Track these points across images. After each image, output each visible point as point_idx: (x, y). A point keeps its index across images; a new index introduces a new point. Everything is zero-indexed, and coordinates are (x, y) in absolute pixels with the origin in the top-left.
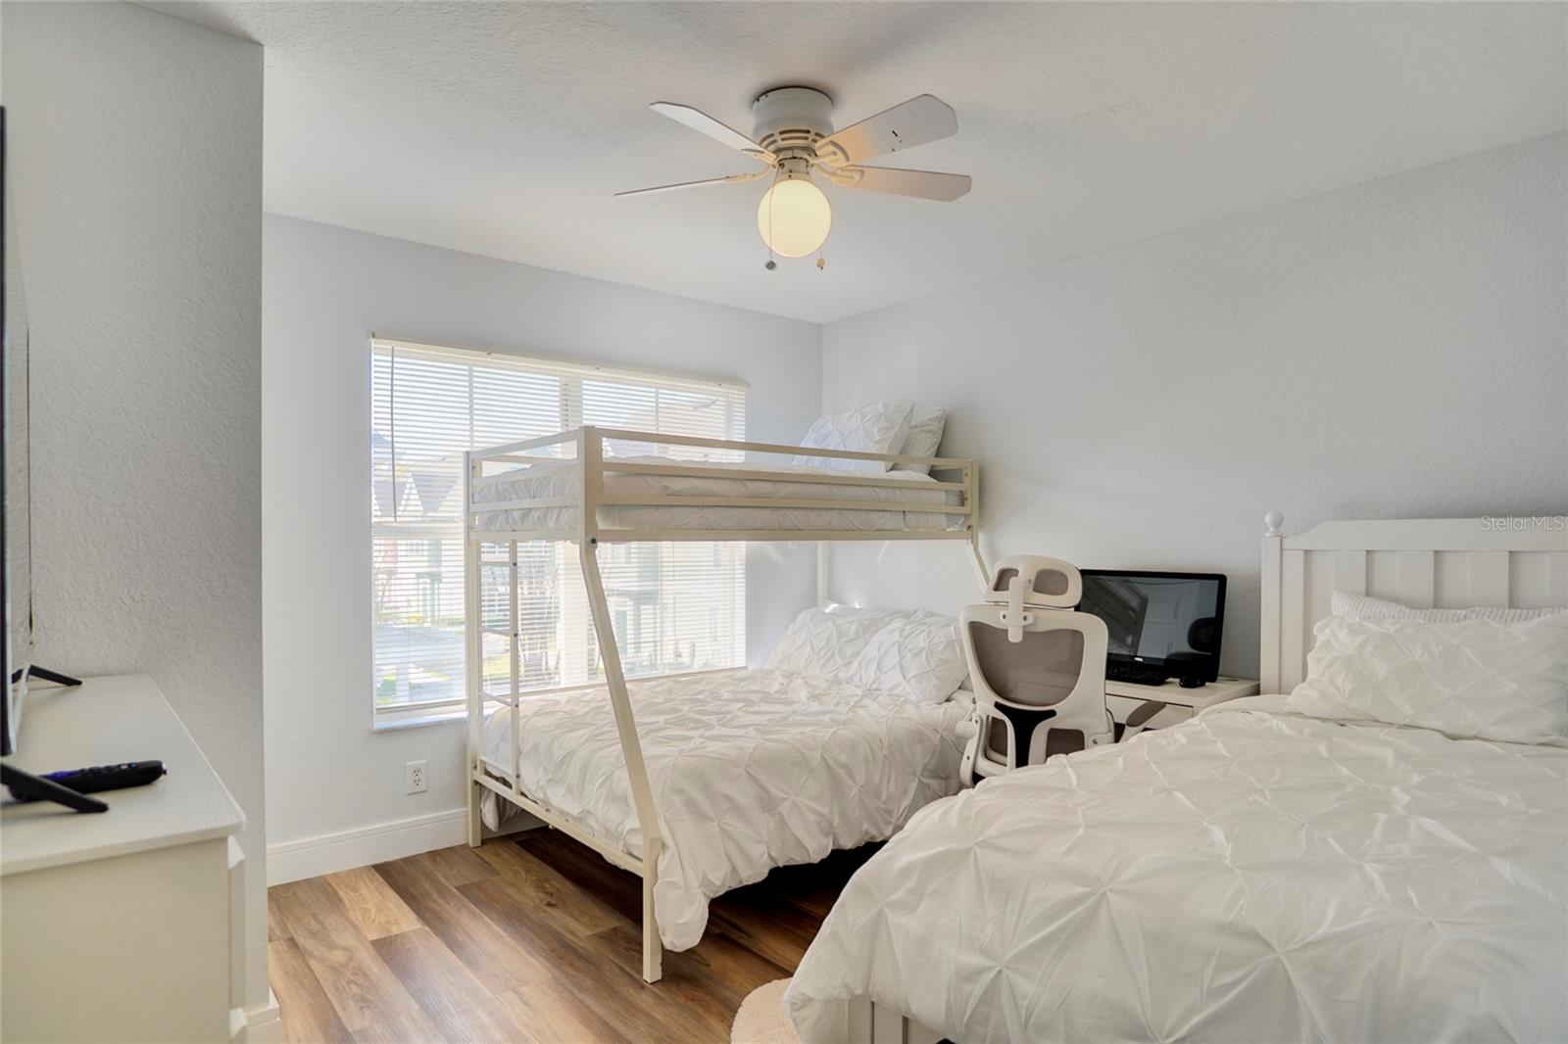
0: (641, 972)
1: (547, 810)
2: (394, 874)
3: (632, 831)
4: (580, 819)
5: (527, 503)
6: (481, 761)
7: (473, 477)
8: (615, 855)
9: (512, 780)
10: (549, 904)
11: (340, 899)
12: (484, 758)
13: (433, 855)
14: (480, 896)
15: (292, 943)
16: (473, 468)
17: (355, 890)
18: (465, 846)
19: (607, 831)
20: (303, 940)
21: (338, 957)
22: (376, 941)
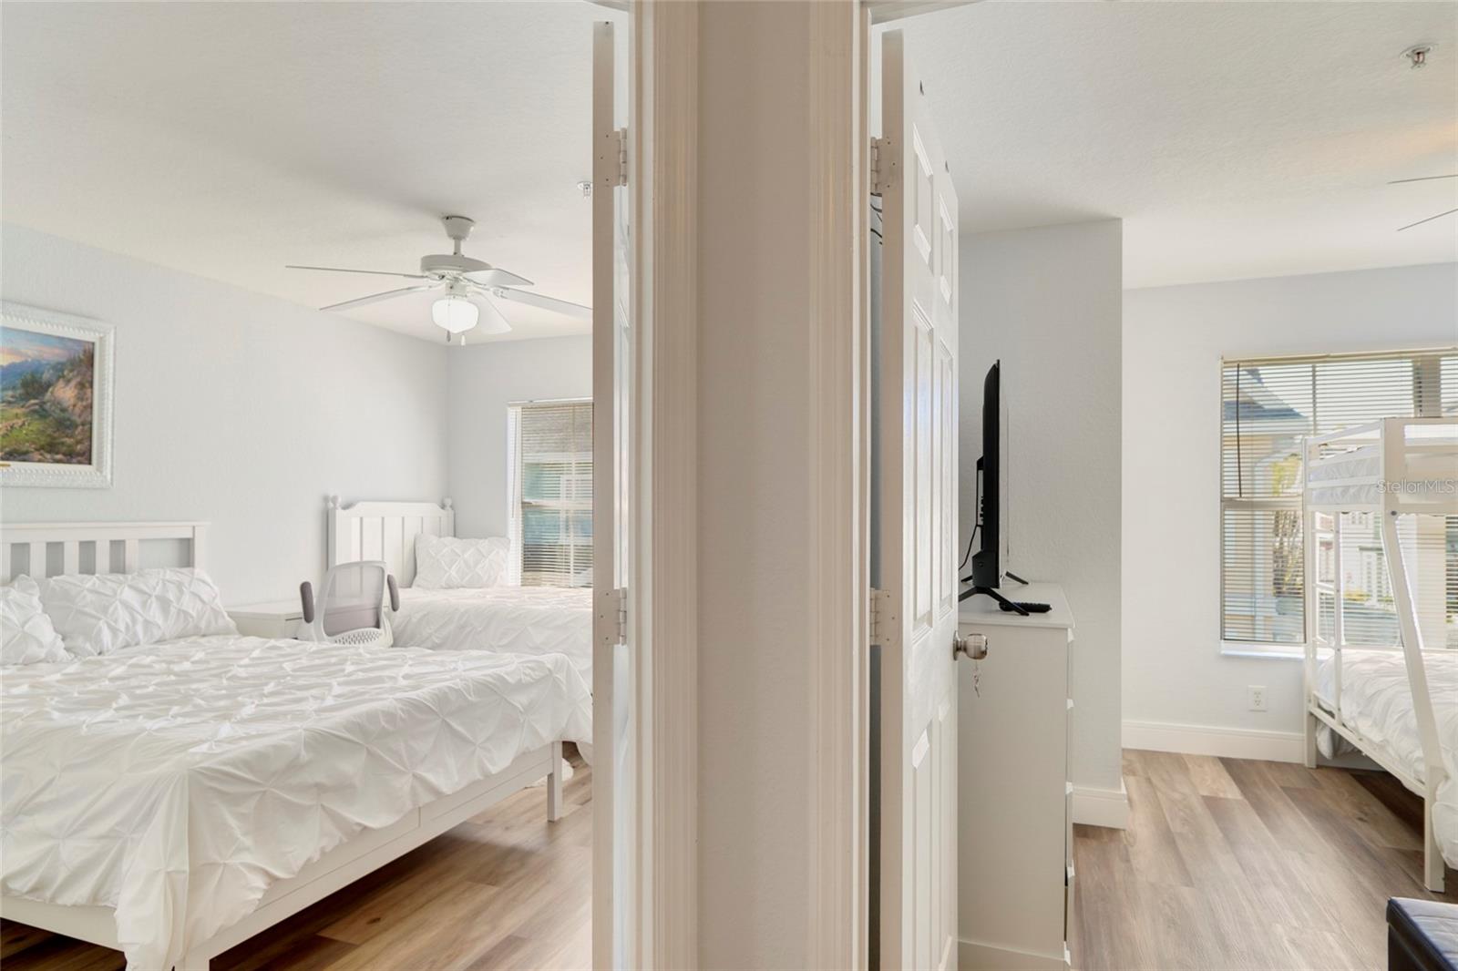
0: (1423, 881)
1: (1361, 740)
2: (1232, 766)
3: (1418, 759)
4: (1382, 747)
5: (1349, 482)
6: (1315, 696)
7: (1310, 460)
8: (1410, 782)
9: (1335, 712)
10: (1360, 819)
11: (1187, 769)
12: (1315, 693)
13: (1270, 764)
14: (1299, 797)
15: (1149, 780)
16: (1310, 452)
17: (1200, 766)
18: (1300, 766)
19: (1400, 756)
20: (1155, 780)
21: (1177, 796)
22: (1206, 797)
